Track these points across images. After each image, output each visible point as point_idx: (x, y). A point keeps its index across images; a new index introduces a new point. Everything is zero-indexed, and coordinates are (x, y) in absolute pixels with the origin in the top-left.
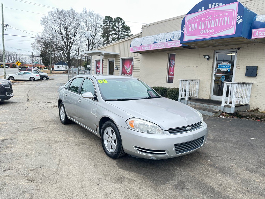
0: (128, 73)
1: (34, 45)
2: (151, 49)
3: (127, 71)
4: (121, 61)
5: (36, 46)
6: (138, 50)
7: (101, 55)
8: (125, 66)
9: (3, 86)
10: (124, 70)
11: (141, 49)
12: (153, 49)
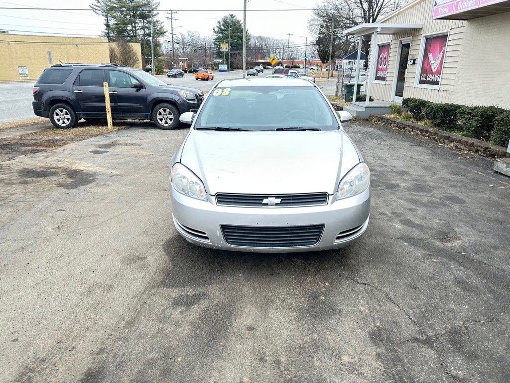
0: (434, 70)
1: (311, 23)
2: (477, 7)
3: (433, 67)
4: (423, 42)
5: (316, 24)
6: (448, 12)
7: (374, 33)
8: (431, 55)
9: (186, 100)
10: (426, 64)
11: (456, 10)
12: (481, 6)
